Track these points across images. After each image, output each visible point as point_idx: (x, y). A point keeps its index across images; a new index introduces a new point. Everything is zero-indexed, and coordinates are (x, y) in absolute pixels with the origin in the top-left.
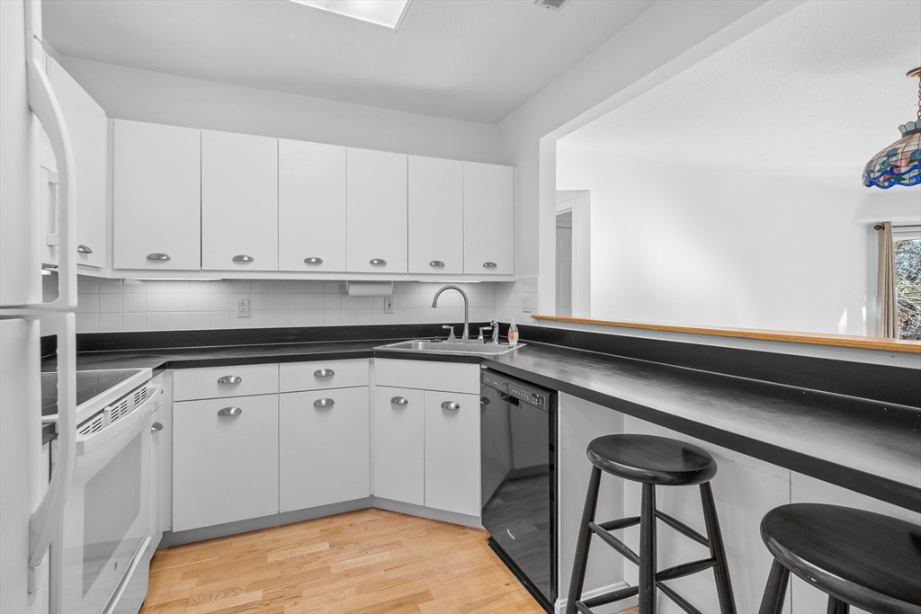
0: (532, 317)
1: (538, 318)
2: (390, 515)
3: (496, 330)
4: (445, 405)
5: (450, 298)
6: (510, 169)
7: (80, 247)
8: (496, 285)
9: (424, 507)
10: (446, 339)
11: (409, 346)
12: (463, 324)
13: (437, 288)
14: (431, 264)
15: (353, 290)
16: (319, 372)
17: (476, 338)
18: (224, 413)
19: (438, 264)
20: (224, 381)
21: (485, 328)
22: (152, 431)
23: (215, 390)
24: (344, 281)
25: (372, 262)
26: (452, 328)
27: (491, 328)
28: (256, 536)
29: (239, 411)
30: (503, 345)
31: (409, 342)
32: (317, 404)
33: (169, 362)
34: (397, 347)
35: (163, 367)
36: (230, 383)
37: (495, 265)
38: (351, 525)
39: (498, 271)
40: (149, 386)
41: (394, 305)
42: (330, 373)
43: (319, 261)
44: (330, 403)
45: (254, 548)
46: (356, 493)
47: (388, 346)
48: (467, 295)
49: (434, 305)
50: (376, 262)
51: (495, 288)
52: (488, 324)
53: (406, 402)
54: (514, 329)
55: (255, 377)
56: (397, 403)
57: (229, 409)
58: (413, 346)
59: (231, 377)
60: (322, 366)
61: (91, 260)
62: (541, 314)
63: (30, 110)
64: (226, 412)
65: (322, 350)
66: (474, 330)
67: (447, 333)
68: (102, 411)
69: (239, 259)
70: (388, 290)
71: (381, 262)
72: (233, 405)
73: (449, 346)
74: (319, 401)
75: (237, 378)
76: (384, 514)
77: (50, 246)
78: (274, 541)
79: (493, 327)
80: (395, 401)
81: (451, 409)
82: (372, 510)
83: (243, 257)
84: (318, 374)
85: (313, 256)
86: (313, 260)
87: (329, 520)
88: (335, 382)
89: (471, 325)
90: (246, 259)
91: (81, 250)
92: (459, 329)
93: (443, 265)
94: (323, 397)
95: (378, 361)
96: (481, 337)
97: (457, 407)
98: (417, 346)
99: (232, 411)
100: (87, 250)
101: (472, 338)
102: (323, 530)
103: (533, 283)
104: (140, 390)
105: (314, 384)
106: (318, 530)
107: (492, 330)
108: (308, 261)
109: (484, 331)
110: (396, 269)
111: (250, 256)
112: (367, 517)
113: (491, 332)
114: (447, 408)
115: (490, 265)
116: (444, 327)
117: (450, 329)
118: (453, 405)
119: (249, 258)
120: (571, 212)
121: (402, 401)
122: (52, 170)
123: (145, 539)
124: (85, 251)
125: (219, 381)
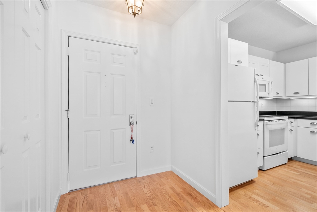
7: (276, 93)
20: (311, 124)
22: (290, 130)
23: (309, 126)
33: (296, 117)
40: (287, 120)
59: (314, 123)
61: (279, 95)
63: (255, 82)
64: (313, 132)
68: (273, 120)
72: (315, 130)
77: (268, 94)
99: (315, 132)
104: (284, 120)
122: (269, 81)
123: (286, 151)
124: (278, 93)
125: (310, 123)
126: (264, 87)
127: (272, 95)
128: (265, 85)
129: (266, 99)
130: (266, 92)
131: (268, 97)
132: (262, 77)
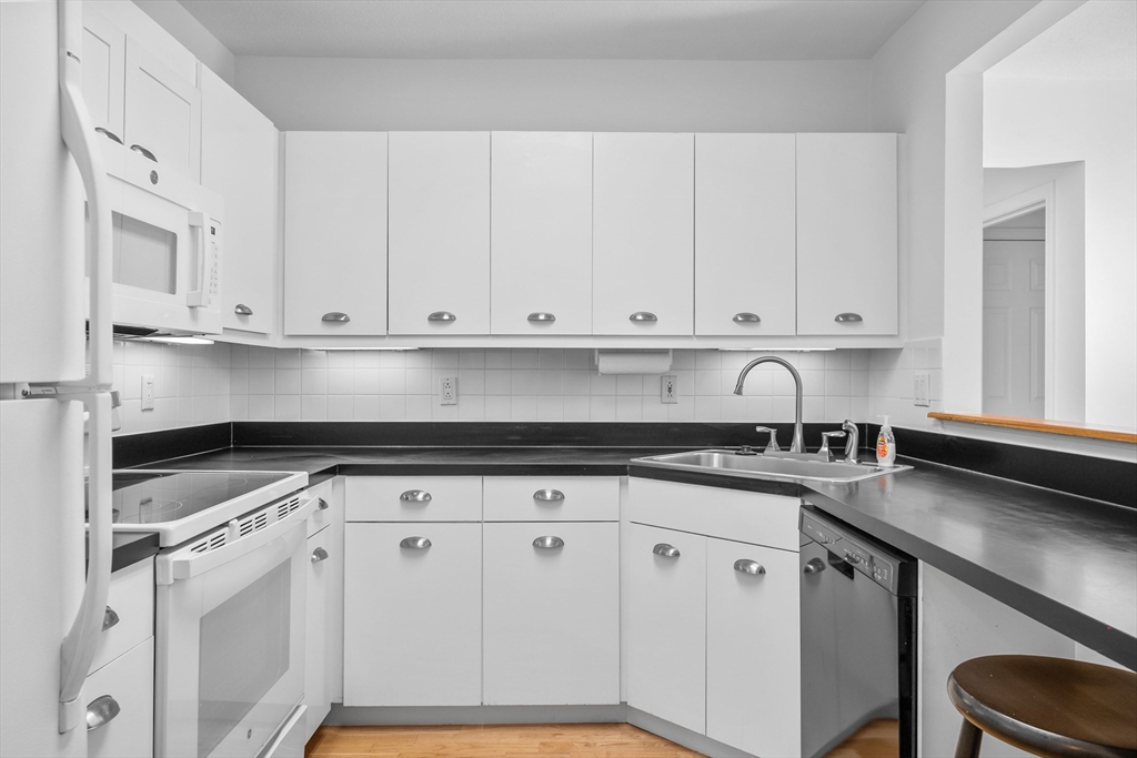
0: (930, 415)
1: (943, 419)
2: (653, 740)
3: (854, 439)
4: (741, 566)
5: (769, 378)
6: (889, 139)
7: (238, 307)
8: (869, 354)
9: (704, 738)
10: (762, 451)
11: (697, 461)
12: (792, 426)
13: (744, 362)
14: (735, 320)
15: (605, 364)
16: (542, 493)
17: (816, 451)
18: (408, 544)
19: (748, 319)
20: (408, 498)
21: (833, 434)
22: (313, 559)
23: (396, 510)
24: (591, 350)
25: (633, 318)
26: (773, 432)
27: (843, 434)
28: (451, 733)
29: (428, 544)
30: (866, 467)
31: (696, 453)
32: (538, 544)
33: (340, 465)
34: (671, 461)
35: (332, 471)
36: (415, 501)
37: (858, 319)
38: (587, 745)
39: (867, 327)
40: (302, 496)
41: (678, 390)
42: (558, 497)
43: (550, 318)
44: (558, 543)
45: (443, 751)
46: (598, 693)
47: (655, 458)
48: (801, 374)
49: (739, 391)
50: (640, 317)
51: (869, 361)
52: (837, 427)
53: (677, 554)
54: (886, 437)
55: (451, 494)
56: (663, 554)
57: (415, 540)
58: (703, 461)
59: (418, 492)
60: (549, 484)
61: (253, 324)
62: (948, 410)
63: (64, 145)
64: (411, 543)
65: (550, 460)
66: (813, 436)
67: (763, 440)
68: (225, 525)
69: (436, 318)
70: (664, 365)
71: (649, 318)
72: (422, 533)
73: (767, 463)
74: (542, 540)
75: (427, 495)
76: (643, 736)
77: (191, 307)
78: (473, 746)
79: (847, 432)
80: (661, 550)
81: (750, 574)
82: (626, 727)
83: (442, 314)
84: (539, 496)
85: (542, 310)
86: (542, 317)
87: (556, 731)
88: (565, 511)
89: (806, 427)
90: (446, 317)
91: (239, 311)
92: (785, 434)
93: (758, 320)
94: (549, 533)
95: (634, 483)
96: (825, 449)
97: (761, 571)
98: (710, 461)
99: (420, 543)
100: (246, 311)
101: (809, 451)
102: (543, 744)
103: (933, 351)
104: (288, 501)
105: (533, 511)
106: (536, 742)
107: (846, 438)
108: (533, 318)
109: (830, 438)
110: (672, 329)
111: (453, 313)
112: (614, 736)
113: (844, 441)
114: (744, 570)
115: (847, 318)
116: (759, 429)
117: (769, 434)
118: (754, 568)
119: (450, 316)
120: (1043, 210)
121: (672, 551)
122: (194, 209)
123: (298, 707)
124: (244, 312)
125: (402, 497)
126: (162, 250)
127: (216, 323)
128: (171, 239)
129: (174, 346)
130: (173, 290)
131: (190, 334)
132: (149, 165)
